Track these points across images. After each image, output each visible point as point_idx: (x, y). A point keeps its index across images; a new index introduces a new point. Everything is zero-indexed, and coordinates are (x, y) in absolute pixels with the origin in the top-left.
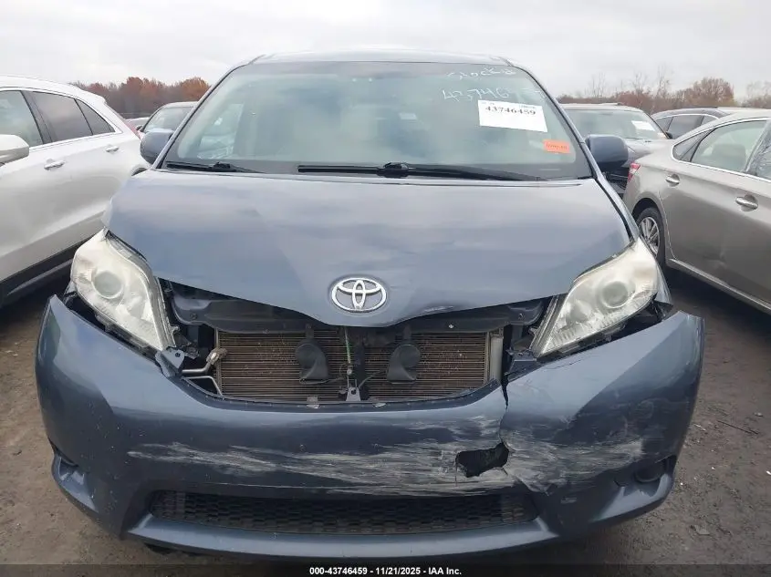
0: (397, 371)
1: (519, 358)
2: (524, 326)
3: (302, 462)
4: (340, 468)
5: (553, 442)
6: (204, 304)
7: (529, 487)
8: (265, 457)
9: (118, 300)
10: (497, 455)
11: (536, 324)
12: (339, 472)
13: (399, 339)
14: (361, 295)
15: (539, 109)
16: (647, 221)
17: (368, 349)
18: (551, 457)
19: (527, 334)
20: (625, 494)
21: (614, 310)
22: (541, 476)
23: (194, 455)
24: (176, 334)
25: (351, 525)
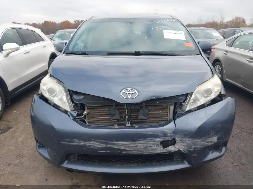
0: (141, 117)
1: (179, 112)
2: (180, 102)
3: (113, 144)
4: (124, 146)
5: (189, 138)
6: (82, 97)
7: (182, 151)
8: (102, 143)
9: (55, 96)
10: (173, 142)
11: (184, 102)
12: (125, 147)
13: (142, 107)
14: (130, 94)
15: (183, 33)
16: (217, 66)
17: (132, 110)
18: (189, 142)
19: (181, 105)
20: (212, 153)
21: (208, 97)
22: (186, 148)
23: (81, 143)
24: (74, 106)
25: (128, 163)
